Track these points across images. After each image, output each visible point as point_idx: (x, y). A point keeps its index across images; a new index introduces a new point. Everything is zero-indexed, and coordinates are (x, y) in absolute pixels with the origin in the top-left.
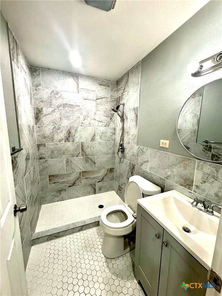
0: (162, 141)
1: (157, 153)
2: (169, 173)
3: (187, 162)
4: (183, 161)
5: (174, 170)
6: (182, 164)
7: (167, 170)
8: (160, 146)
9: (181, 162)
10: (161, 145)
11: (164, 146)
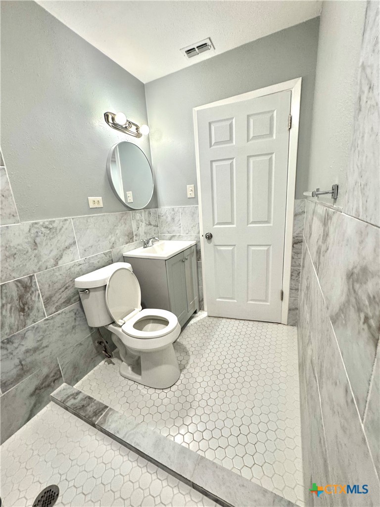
0: (91, 199)
1: (89, 221)
2: (113, 239)
3: (125, 217)
4: (122, 217)
5: (117, 231)
6: (122, 221)
7: (110, 237)
8: (91, 207)
9: (121, 220)
10: (91, 205)
11: (96, 206)
